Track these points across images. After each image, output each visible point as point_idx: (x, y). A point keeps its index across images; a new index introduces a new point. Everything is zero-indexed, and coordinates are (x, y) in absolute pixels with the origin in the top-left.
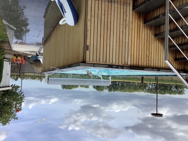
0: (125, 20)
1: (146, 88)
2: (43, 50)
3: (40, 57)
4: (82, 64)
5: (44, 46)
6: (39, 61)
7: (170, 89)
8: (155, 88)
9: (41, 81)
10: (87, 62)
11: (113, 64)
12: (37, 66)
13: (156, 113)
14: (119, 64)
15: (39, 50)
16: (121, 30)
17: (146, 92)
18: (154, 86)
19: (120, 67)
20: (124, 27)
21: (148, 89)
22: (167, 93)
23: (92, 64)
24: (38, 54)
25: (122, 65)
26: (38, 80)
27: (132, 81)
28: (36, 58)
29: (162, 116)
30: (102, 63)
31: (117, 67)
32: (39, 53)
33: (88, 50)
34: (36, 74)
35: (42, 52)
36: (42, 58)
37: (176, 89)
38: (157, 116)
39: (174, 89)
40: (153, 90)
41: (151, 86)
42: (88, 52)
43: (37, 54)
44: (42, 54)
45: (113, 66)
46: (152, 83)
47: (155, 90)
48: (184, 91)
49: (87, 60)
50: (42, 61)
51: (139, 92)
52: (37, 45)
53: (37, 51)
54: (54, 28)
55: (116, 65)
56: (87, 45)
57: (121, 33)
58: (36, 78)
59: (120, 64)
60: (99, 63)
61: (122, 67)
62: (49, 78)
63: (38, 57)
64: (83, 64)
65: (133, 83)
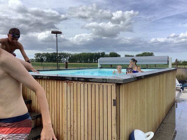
0: (72, 136)
1: (69, 57)
2: (176, 95)
3: (179, 86)
4: (121, 81)
5: (175, 99)
6: (180, 82)
7: (48, 58)
8: (61, 59)
9: (177, 60)
10: (115, 84)
11: (83, 83)
12: (182, 76)
13: (57, 34)
14: (77, 83)
15: (180, 95)
16: (75, 123)
17: (69, 54)
18: (62, 60)
19: (76, 79)
20: (72, 127)
21: (68, 57)
22: (50, 54)
23: (108, 83)
24: (181, 89)
25: (73, 82)
26: (180, 61)
27: (82, 64)
28: (184, 85)
29: (52, 32)
30: (96, 84)
31: (79, 80)
32: (180, 91)
33: (114, 100)
34: (183, 67)
35: (177, 93)
36: (177, 85)
37: (42, 58)
38: (57, 31)
39: (45, 58)
40: (63, 56)
41: (65, 60)
42: (114, 98)
43: (183, 90)
44: (176, 90)
45: (83, 80)
46: (64, 63)
47: (61, 56)
48: (36, 56)
49: (114, 87)
50: (177, 82)
51: (76, 54)
52: (183, 101)
53: (182, 94)
54: (162, 122)
55: (80, 81)
56: (115, 107)
57: (75, 121)
58: (182, 63)
59: (75, 83)
60: (99, 84)
61: (73, 79)
62: (167, 63)
63: (181, 86)
64: (120, 83)
65: (81, 62)
